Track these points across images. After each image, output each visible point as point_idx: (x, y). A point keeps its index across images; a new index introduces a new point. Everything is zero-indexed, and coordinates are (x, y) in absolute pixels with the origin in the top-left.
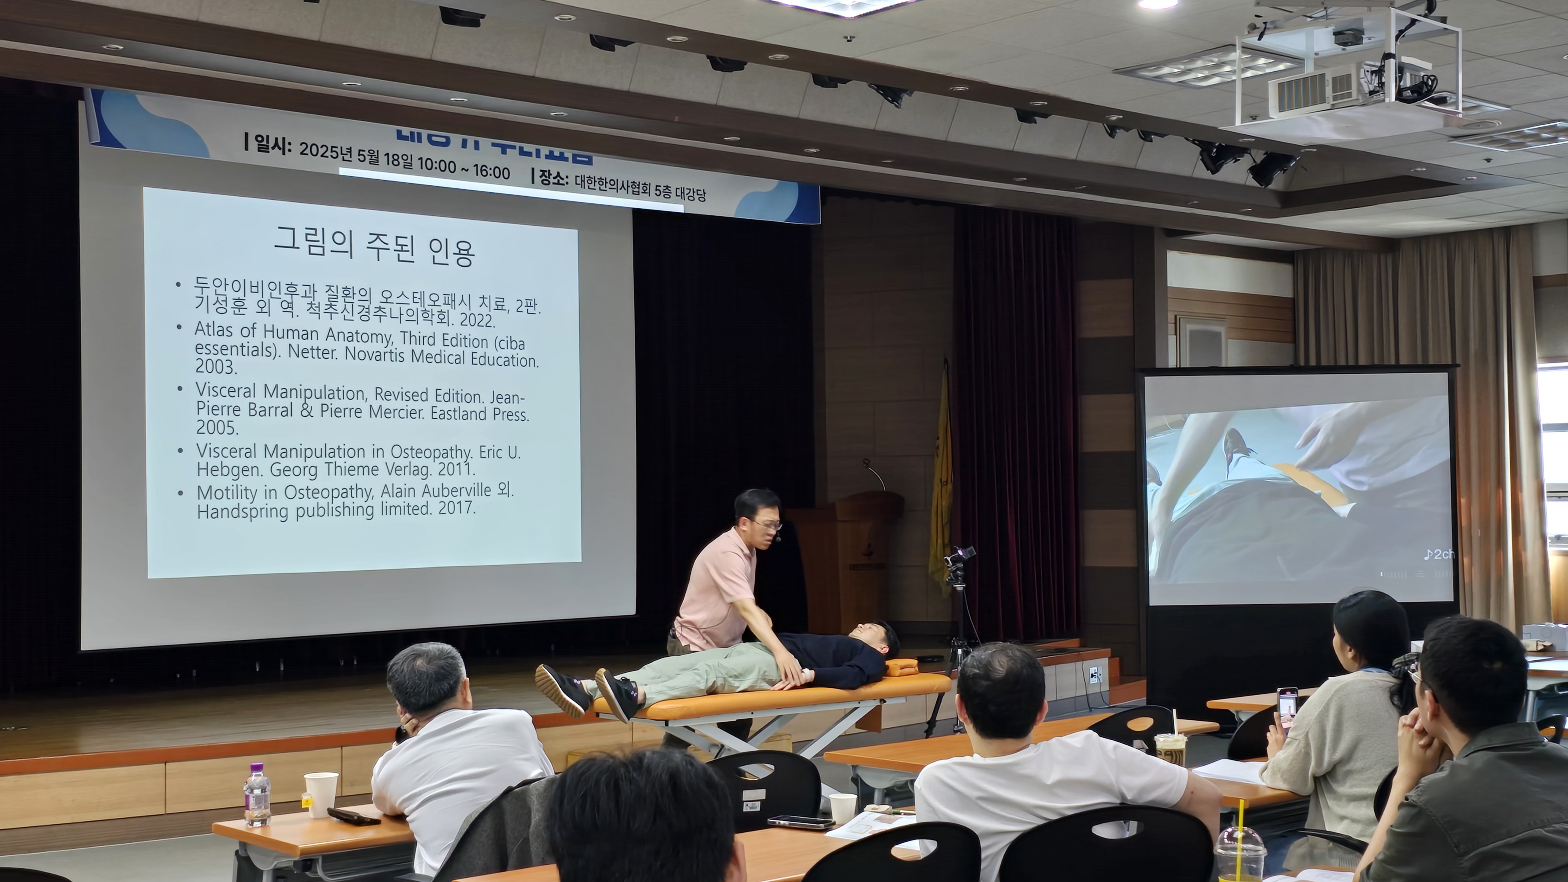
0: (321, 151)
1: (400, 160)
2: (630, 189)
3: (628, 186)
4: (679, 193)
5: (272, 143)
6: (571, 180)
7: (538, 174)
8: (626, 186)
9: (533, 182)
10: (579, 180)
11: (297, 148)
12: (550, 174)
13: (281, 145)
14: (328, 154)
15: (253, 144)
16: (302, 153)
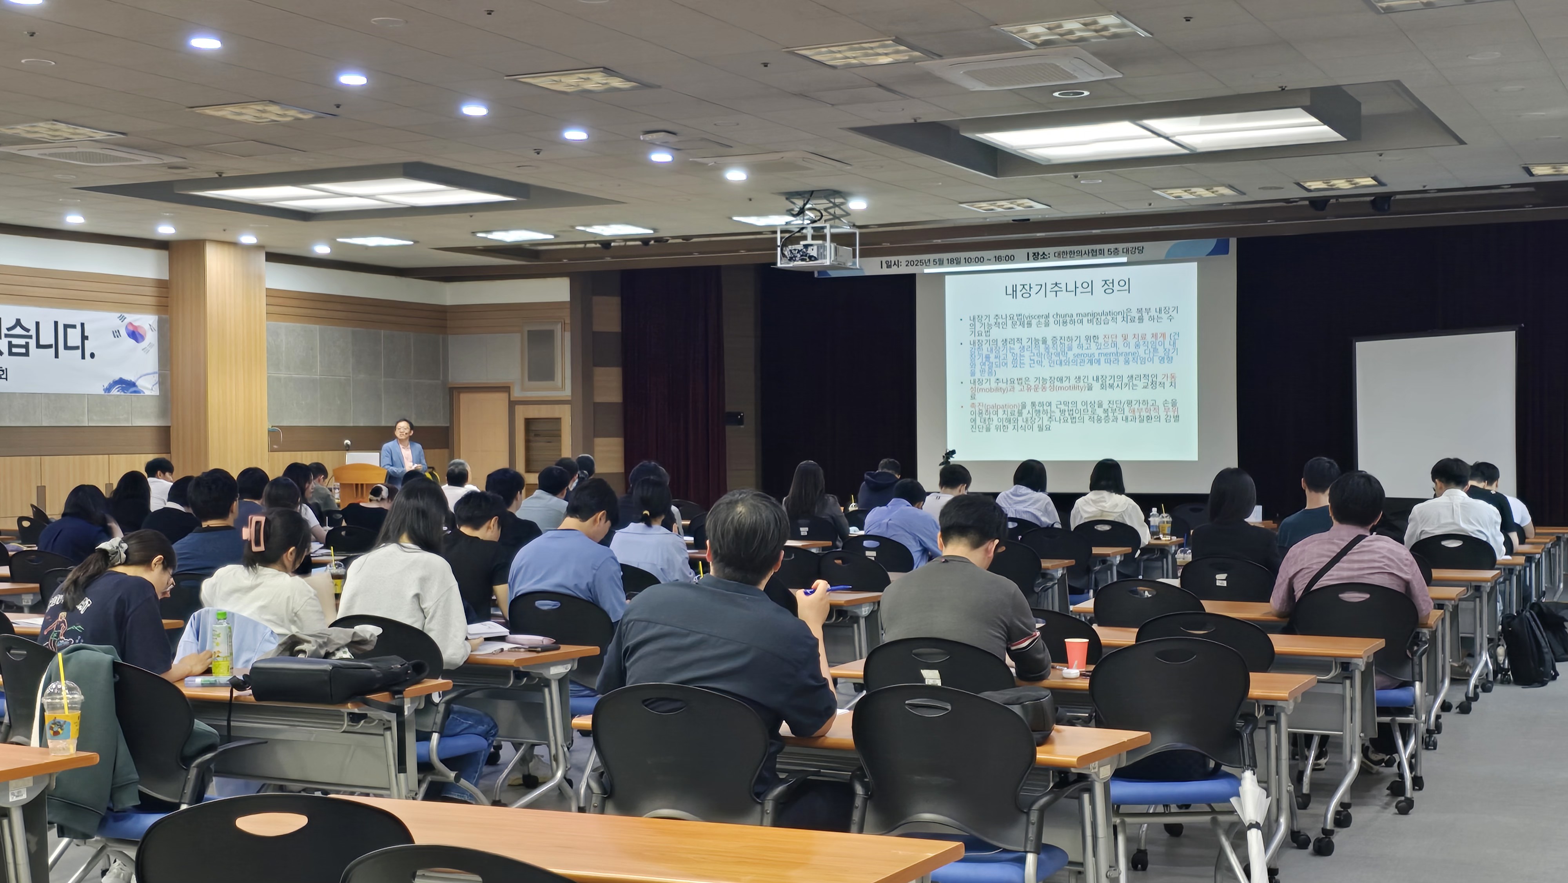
0: (915, 263)
1: (955, 261)
2: (1090, 254)
3: (1089, 253)
4: (1125, 250)
5: (893, 263)
6: (1052, 255)
7: (1031, 255)
8: (1087, 252)
9: (1028, 259)
10: (1056, 255)
11: (904, 264)
12: (1038, 253)
13: (897, 263)
14: (919, 264)
15: (884, 265)
16: (907, 265)
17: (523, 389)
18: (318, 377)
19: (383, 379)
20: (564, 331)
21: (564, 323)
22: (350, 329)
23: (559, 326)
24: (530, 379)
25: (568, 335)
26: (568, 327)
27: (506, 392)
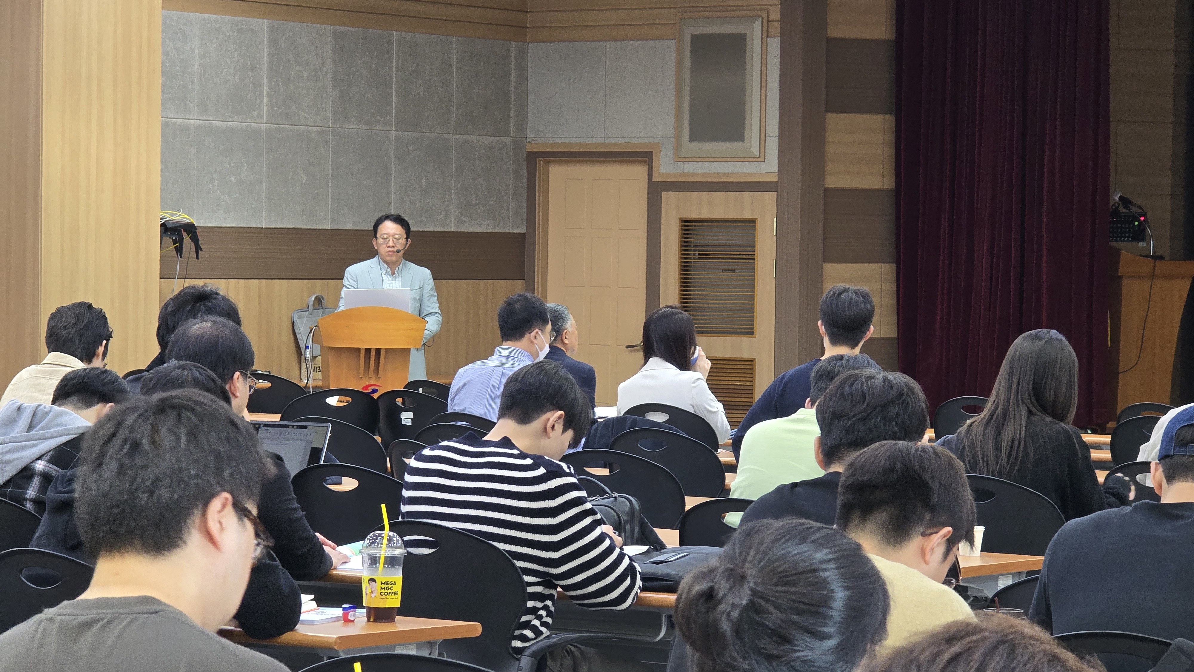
17: (679, 157)
18: (263, 126)
19: (393, 134)
20: (767, 37)
21: (768, 21)
22: (330, 28)
23: (757, 25)
24: (693, 138)
25: (774, 46)
26: (776, 28)
27: (645, 162)
